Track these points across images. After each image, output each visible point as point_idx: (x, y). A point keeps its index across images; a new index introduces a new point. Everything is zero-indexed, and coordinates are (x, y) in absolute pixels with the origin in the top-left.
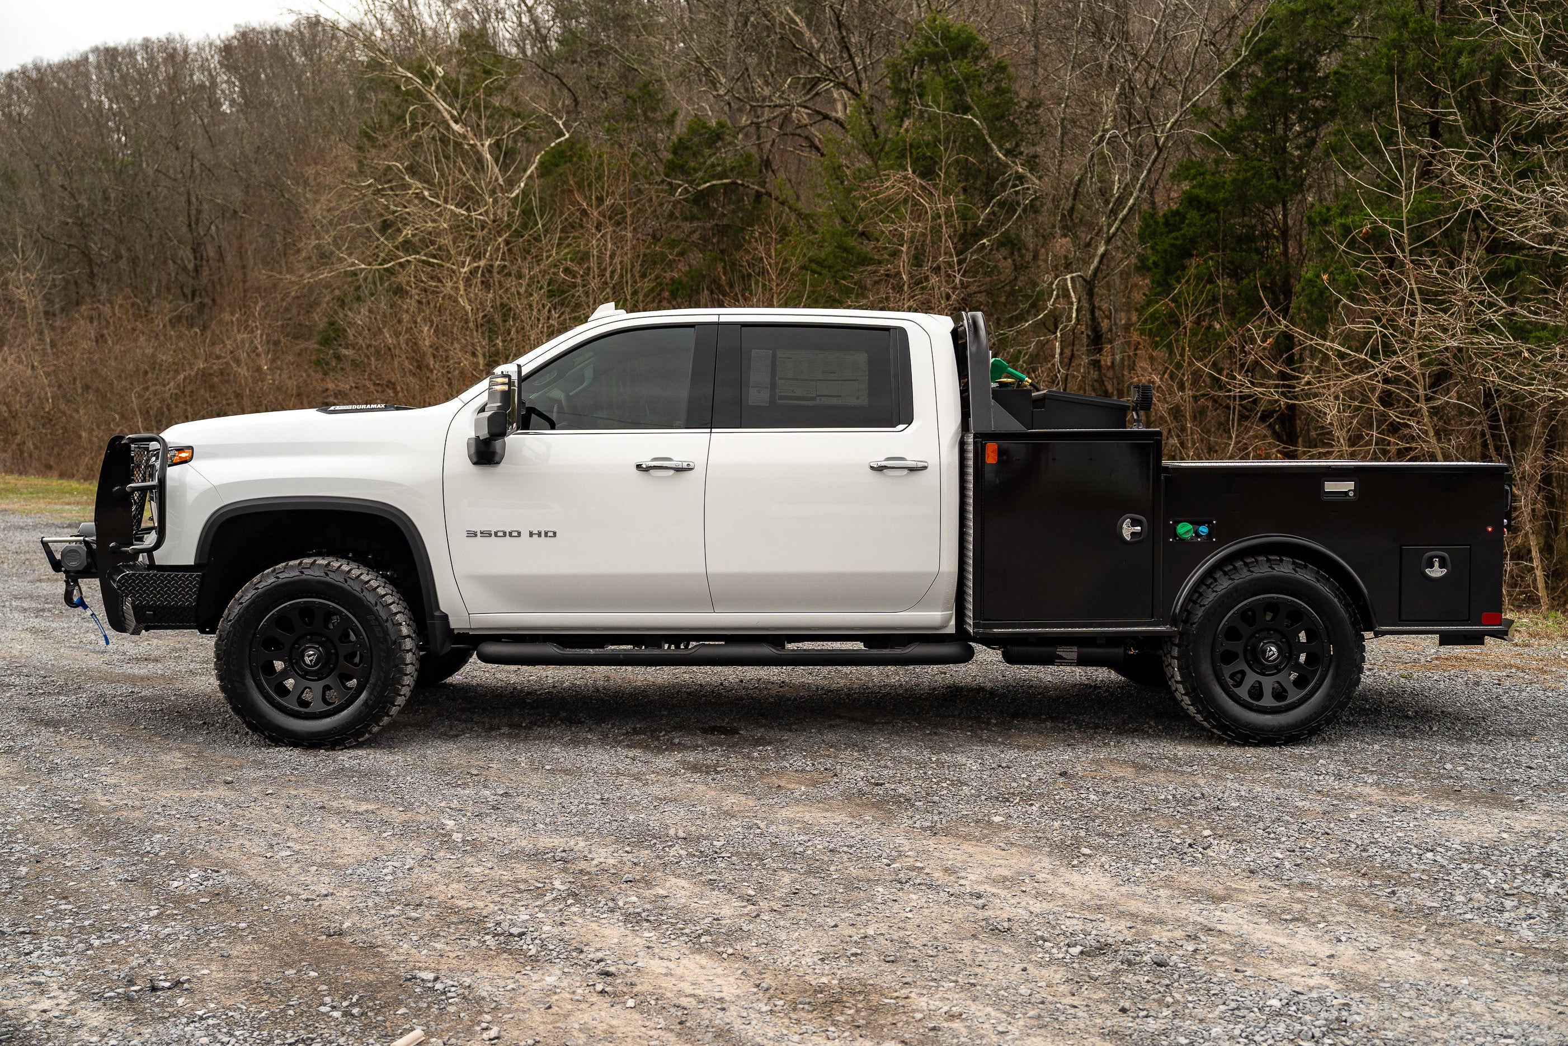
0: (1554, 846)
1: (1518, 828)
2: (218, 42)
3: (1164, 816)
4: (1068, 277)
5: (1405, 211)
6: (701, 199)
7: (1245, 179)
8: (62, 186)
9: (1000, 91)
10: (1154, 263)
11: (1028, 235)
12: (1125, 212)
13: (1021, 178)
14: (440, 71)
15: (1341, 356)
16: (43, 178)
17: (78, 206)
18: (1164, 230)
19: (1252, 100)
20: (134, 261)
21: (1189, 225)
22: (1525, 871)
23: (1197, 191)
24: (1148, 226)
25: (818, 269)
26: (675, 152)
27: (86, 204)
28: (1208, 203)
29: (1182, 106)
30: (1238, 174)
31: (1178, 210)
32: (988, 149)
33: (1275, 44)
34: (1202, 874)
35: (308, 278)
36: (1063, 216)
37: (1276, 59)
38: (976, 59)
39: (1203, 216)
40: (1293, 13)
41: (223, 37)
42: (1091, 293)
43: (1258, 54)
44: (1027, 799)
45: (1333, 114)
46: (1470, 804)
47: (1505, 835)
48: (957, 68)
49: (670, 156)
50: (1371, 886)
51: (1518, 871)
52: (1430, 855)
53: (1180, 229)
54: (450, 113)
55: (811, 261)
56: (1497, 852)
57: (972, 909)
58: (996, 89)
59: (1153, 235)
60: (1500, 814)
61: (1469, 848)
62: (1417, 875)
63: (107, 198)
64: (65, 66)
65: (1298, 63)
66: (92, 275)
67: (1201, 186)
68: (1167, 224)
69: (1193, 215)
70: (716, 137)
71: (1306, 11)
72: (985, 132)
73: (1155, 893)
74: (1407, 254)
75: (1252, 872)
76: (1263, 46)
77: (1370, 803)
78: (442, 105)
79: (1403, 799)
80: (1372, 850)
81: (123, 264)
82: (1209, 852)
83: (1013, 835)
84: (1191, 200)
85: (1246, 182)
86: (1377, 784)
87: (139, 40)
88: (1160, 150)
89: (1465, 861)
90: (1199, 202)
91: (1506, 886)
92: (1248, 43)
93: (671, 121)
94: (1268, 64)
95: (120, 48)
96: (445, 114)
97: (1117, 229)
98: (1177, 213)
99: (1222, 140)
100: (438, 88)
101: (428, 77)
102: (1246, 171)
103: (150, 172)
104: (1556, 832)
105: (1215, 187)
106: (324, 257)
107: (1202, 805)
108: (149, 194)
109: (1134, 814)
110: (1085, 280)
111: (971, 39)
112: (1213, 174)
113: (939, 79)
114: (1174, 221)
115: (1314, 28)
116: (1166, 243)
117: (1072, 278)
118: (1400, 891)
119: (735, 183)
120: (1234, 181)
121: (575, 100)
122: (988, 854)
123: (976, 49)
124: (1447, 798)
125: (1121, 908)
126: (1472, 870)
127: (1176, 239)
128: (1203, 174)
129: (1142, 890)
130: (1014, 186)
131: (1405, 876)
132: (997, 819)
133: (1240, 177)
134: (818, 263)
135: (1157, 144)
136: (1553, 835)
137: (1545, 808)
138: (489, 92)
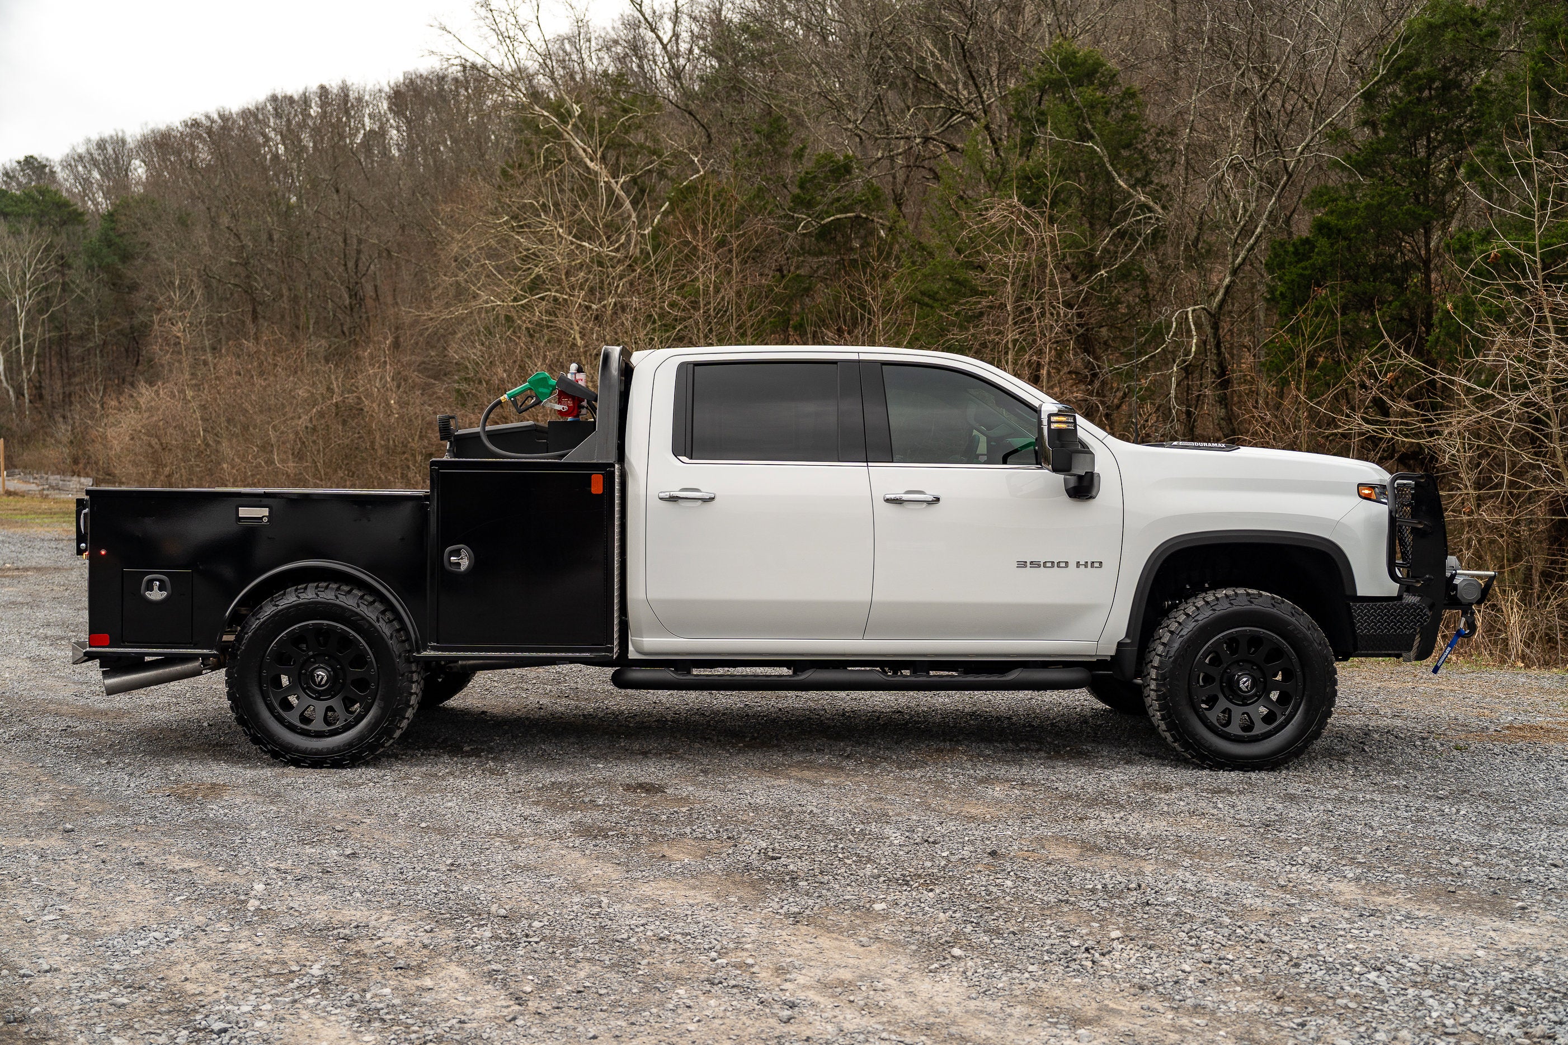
0: (1538, 970)
1: (1503, 943)
2: (387, 89)
3: (1078, 911)
4: (1190, 309)
5: (1538, 233)
6: (825, 233)
7: (1380, 204)
8: (228, 228)
9: (1127, 117)
10: (1282, 294)
11: (1150, 264)
12: (1251, 241)
13: (1144, 207)
14: (577, 110)
15: (1468, 391)
16: (214, 223)
17: (243, 247)
18: (1294, 259)
19: (1391, 121)
20: (295, 300)
21: (1318, 254)
22: (1484, 1002)
23: (1329, 218)
24: (1277, 255)
25: (930, 302)
26: (802, 187)
27: (251, 244)
28: (1339, 231)
29: (1314, 128)
30: (1373, 198)
31: (1307, 238)
32: (1110, 179)
33: (1417, 62)
34: (1079, 988)
35: (444, 315)
36: (1187, 246)
37: (1418, 77)
38: (1104, 86)
39: (1332, 245)
40: (1430, 26)
41: (392, 84)
42: (1216, 327)
43: (1396, 72)
44: (930, 881)
45: (1477, 133)
46: (1459, 909)
47: (1481, 953)
48: (1080, 95)
49: (797, 191)
50: (1280, 1014)
51: (1475, 1001)
52: (1373, 975)
53: (1310, 258)
54: (584, 150)
55: (923, 293)
56: (1459, 976)
57: (773, 1022)
58: (1124, 116)
59: (1281, 266)
60: (1488, 923)
61: (1426, 966)
62: (1345, 1001)
63: (271, 238)
64: (247, 114)
65: (1443, 81)
66: (254, 311)
67: (1332, 212)
68: (1296, 253)
69: (1322, 243)
70: (842, 171)
71: (1445, 25)
72: (1106, 159)
73: (1008, 1010)
74: (1540, 280)
75: (1142, 988)
76: (1402, 64)
77: (1337, 904)
78: (578, 143)
79: (1379, 900)
80: (1304, 966)
81: (285, 304)
82: (1106, 961)
83: (884, 929)
84: (1321, 228)
85: (1381, 207)
86: (1358, 879)
87: (314, 87)
88: (1290, 176)
89: (1415, 984)
90: (1330, 229)
91: (1450, 1022)
92: (1386, 62)
93: (799, 155)
94: (1409, 83)
95: (296, 97)
96: (581, 152)
97: (1244, 260)
98: (1307, 241)
99: (1357, 165)
100: (575, 125)
101: (564, 117)
102: (1381, 196)
103: (310, 213)
104: (1547, 951)
105: (1348, 213)
106: (460, 293)
107: (1132, 898)
108: (308, 234)
109: (1045, 906)
110: (1209, 313)
111: (1098, 64)
112: (1347, 200)
113: (1064, 107)
114: (1304, 249)
115: (1454, 41)
116: (1293, 272)
117: (1194, 311)
118: (1313, 1023)
119: (858, 217)
120: (1368, 207)
121: (709, 136)
122: (841, 949)
123: (1103, 75)
124: (1436, 902)
125: (953, 1030)
126: (1417, 997)
127: (1305, 268)
128: (1336, 200)
129: (994, 1006)
130: (1135, 215)
131: (1330, 1002)
132: (878, 907)
133: (1375, 203)
134: (929, 296)
135: (1286, 169)
136: (1542, 954)
137: (1549, 918)
138: (626, 129)
